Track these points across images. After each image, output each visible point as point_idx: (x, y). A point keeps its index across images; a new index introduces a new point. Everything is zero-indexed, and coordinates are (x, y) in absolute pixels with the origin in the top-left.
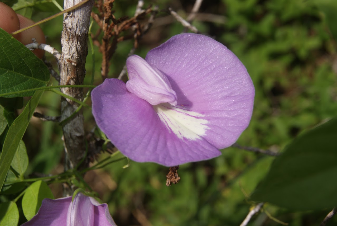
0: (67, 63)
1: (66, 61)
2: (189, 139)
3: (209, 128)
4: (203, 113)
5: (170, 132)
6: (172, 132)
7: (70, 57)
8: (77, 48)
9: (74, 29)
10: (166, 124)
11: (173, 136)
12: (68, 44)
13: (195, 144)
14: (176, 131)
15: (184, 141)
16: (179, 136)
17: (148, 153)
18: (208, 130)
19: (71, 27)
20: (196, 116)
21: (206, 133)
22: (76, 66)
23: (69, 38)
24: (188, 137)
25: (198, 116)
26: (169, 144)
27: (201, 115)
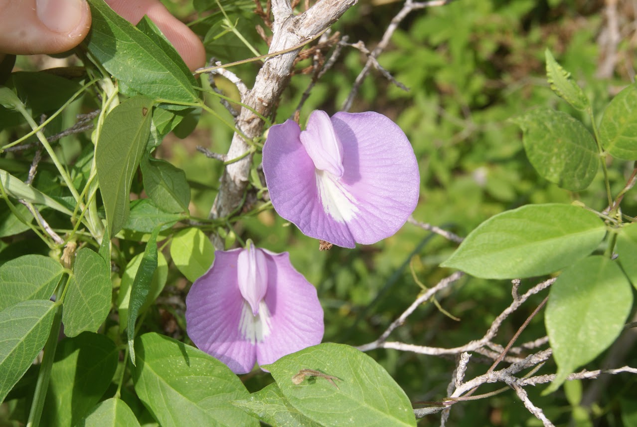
0: (257, 101)
1: (257, 99)
2: (333, 218)
3: (357, 218)
4: (358, 200)
5: (319, 202)
6: (321, 203)
7: (263, 96)
8: (273, 89)
9: (277, 70)
10: (319, 192)
11: (321, 208)
12: (266, 82)
13: (336, 225)
14: (325, 203)
15: (328, 217)
16: (326, 211)
17: (292, 212)
18: (355, 219)
19: (274, 68)
20: (350, 199)
21: (351, 221)
22: (266, 107)
23: (268, 78)
24: (333, 215)
25: (352, 201)
26: (314, 213)
27: (354, 200)
